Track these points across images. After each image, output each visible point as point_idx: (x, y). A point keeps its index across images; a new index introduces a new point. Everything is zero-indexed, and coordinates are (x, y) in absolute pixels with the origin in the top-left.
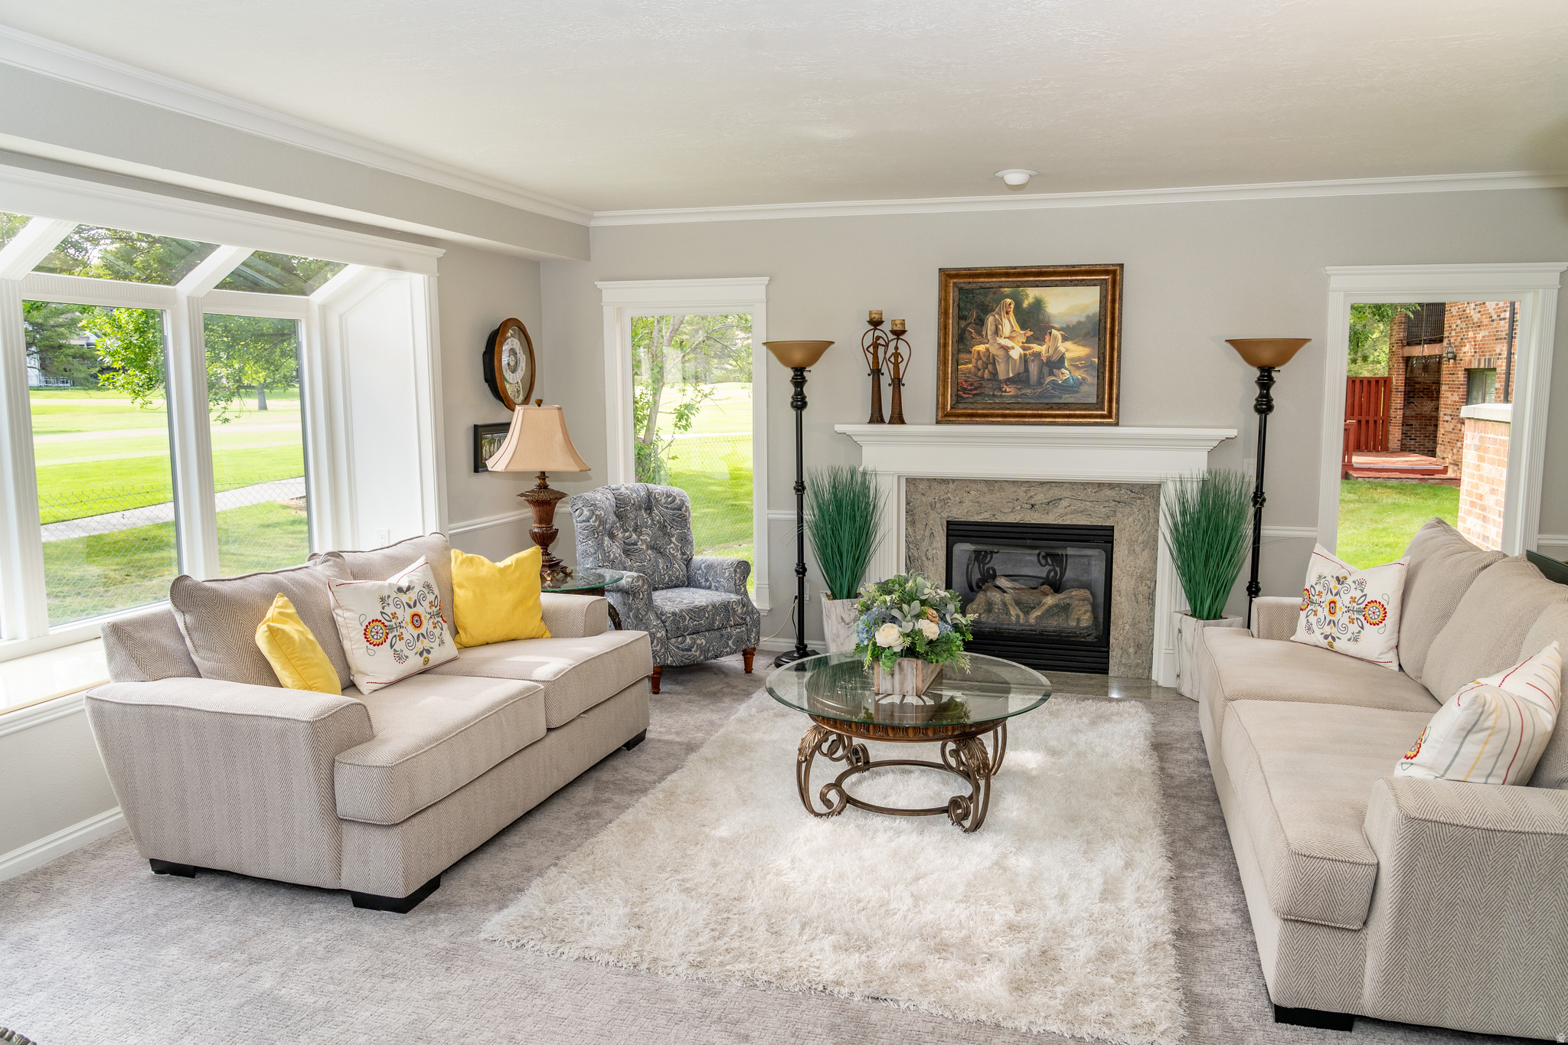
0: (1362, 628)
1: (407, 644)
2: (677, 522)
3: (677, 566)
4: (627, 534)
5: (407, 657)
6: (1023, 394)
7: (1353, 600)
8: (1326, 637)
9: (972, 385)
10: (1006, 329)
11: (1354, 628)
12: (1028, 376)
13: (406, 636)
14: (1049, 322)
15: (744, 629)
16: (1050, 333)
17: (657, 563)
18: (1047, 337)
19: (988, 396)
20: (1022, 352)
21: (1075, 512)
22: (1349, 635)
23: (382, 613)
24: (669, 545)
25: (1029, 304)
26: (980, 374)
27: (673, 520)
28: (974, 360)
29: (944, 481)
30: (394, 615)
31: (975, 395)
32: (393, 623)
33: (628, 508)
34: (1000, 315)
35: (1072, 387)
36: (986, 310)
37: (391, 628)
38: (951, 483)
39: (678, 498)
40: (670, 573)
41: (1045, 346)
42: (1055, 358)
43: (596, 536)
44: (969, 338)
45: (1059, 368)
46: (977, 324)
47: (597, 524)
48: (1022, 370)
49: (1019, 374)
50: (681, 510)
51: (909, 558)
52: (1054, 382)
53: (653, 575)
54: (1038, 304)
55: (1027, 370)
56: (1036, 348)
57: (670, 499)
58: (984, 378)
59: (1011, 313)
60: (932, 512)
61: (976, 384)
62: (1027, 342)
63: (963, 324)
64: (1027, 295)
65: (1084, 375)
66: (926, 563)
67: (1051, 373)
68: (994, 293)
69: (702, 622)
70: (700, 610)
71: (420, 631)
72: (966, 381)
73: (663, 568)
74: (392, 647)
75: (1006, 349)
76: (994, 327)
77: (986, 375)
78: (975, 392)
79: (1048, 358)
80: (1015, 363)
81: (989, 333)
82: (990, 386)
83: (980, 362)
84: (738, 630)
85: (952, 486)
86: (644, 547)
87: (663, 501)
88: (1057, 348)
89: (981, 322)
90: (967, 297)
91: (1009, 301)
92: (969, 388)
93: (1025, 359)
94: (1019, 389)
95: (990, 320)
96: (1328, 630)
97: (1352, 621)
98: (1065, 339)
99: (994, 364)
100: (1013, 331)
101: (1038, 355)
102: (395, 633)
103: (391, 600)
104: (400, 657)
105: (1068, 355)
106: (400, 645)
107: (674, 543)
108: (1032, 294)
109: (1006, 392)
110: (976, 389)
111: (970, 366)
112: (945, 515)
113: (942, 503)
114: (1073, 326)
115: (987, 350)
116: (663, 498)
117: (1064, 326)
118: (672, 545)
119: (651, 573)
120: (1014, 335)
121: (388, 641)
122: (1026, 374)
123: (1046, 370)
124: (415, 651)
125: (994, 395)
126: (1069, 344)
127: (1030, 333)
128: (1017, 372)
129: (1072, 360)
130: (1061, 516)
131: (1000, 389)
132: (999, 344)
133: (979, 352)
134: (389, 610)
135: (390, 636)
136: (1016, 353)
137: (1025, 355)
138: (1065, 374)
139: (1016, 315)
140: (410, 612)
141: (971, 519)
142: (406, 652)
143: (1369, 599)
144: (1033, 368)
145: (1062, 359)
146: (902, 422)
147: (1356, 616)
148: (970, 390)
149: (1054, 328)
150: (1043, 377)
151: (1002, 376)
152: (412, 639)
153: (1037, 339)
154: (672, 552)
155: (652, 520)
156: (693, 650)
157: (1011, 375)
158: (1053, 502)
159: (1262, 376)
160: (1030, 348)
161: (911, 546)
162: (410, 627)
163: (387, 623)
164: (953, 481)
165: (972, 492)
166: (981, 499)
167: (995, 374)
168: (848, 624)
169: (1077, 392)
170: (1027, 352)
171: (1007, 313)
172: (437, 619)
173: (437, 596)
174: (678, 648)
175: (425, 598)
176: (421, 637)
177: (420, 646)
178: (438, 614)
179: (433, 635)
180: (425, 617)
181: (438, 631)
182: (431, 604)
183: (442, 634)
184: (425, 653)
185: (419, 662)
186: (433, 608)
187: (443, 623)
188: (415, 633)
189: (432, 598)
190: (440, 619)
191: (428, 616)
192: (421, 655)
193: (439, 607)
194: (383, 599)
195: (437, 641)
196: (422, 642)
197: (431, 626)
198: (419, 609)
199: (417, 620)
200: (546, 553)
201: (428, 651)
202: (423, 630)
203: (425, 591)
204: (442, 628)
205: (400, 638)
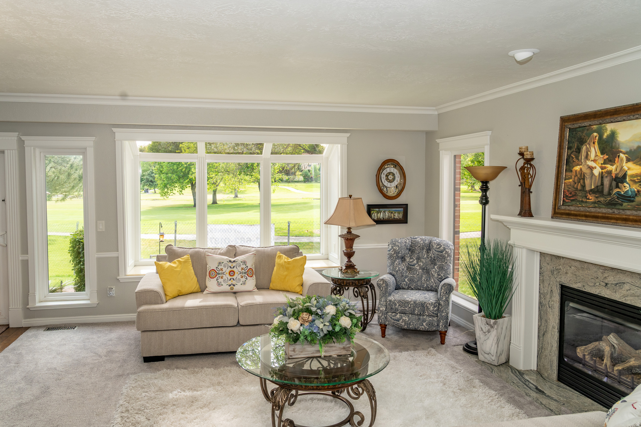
1: (224, 281)
2: (440, 258)
3: (432, 280)
4: (411, 260)
5: (222, 285)
6: (599, 201)
9: (571, 193)
10: (592, 155)
12: (603, 188)
13: (225, 277)
14: (618, 148)
15: (435, 319)
16: (619, 156)
17: (422, 277)
18: (617, 159)
19: (579, 201)
20: (601, 170)
21: (633, 295)
23: (216, 267)
24: (433, 269)
25: (607, 136)
26: (575, 186)
27: (438, 257)
28: (573, 177)
29: (558, 257)
30: (222, 269)
31: (573, 200)
32: (220, 272)
33: (416, 248)
34: (589, 145)
35: (630, 197)
36: (582, 142)
37: (219, 274)
38: (562, 259)
39: (442, 246)
40: (428, 283)
41: (615, 166)
42: (620, 175)
43: (392, 258)
44: (572, 161)
45: (622, 183)
46: (576, 152)
47: (393, 253)
48: (599, 184)
49: (597, 186)
50: (442, 253)
51: (541, 303)
52: (618, 193)
53: (417, 282)
54: (613, 135)
55: (602, 184)
56: (609, 167)
57: (438, 246)
58: (577, 189)
59: (596, 143)
60: (552, 276)
61: (573, 193)
62: (604, 163)
63: (570, 151)
64: (606, 129)
65: (639, 188)
66: (549, 309)
67: (617, 187)
68: (588, 130)
69: (407, 309)
70: (406, 303)
71: (232, 277)
72: (568, 191)
73: (424, 280)
74: (217, 280)
75: (591, 168)
76: (585, 154)
77: (579, 187)
78: (572, 198)
79: (616, 175)
80: (596, 179)
81: (583, 157)
82: (580, 194)
83: (576, 178)
84: (431, 318)
85: (562, 261)
86: (418, 268)
87: (435, 247)
88: (622, 167)
89: (579, 150)
90: (572, 134)
91: (595, 134)
92: (570, 195)
93: (602, 176)
94: (597, 197)
95: (584, 148)
98: (628, 160)
99: (584, 179)
100: (596, 156)
101: (610, 172)
102: (220, 276)
103: (223, 264)
104: (219, 284)
105: (629, 173)
106: (220, 280)
107: (435, 269)
108: (609, 127)
109: (589, 199)
110: (572, 197)
111: (571, 180)
112: (558, 280)
113: (557, 272)
114: (635, 150)
115: (581, 169)
116: (435, 246)
117: (628, 150)
118: (434, 270)
119: (416, 281)
120: (597, 158)
121: (216, 278)
122: (601, 187)
123: (614, 183)
124: (227, 284)
125: (582, 201)
126: (630, 164)
127: (606, 157)
128: (596, 185)
129: (632, 176)
130: (624, 296)
131: (586, 197)
132: (588, 165)
133: (576, 171)
134: (220, 267)
135: (217, 276)
136: (596, 172)
137: (602, 173)
138: (627, 187)
139: (599, 144)
140: (230, 269)
141: (572, 286)
142: (223, 283)
144: (607, 182)
145: (625, 176)
146: (530, 215)
148: (570, 197)
149: (621, 152)
150: (612, 189)
151: (588, 188)
152: (227, 279)
153: (610, 161)
154: (433, 273)
155: (428, 256)
156: (400, 321)
157: (593, 187)
158: (620, 284)
160: (605, 168)
161: (542, 296)
162: (228, 275)
163: (217, 271)
164: (563, 258)
165: (572, 267)
166: (577, 273)
167: (584, 186)
169: (633, 201)
170: (603, 171)
171: (594, 143)
172: (244, 275)
173: (247, 267)
174: (391, 318)
175: (240, 266)
176: (232, 279)
177: (230, 282)
178: (245, 273)
179: (240, 280)
180: (237, 273)
181: (244, 279)
182: (242, 269)
183: (246, 281)
184: (232, 286)
185: (228, 288)
186: (243, 270)
187: (247, 277)
188: (229, 277)
189: (244, 266)
190: (246, 275)
191: (239, 273)
192: (230, 285)
193: (247, 271)
194: (220, 263)
195: (241, 282)
196: (232, 281)
197: (239, 277)
198: (235, 269)
199: (232, 273)
200: (349, 261)
201: (234, 285)
202: (234, 277)
203: (241, 263)
204: (247, 279)
205: (222, 278)
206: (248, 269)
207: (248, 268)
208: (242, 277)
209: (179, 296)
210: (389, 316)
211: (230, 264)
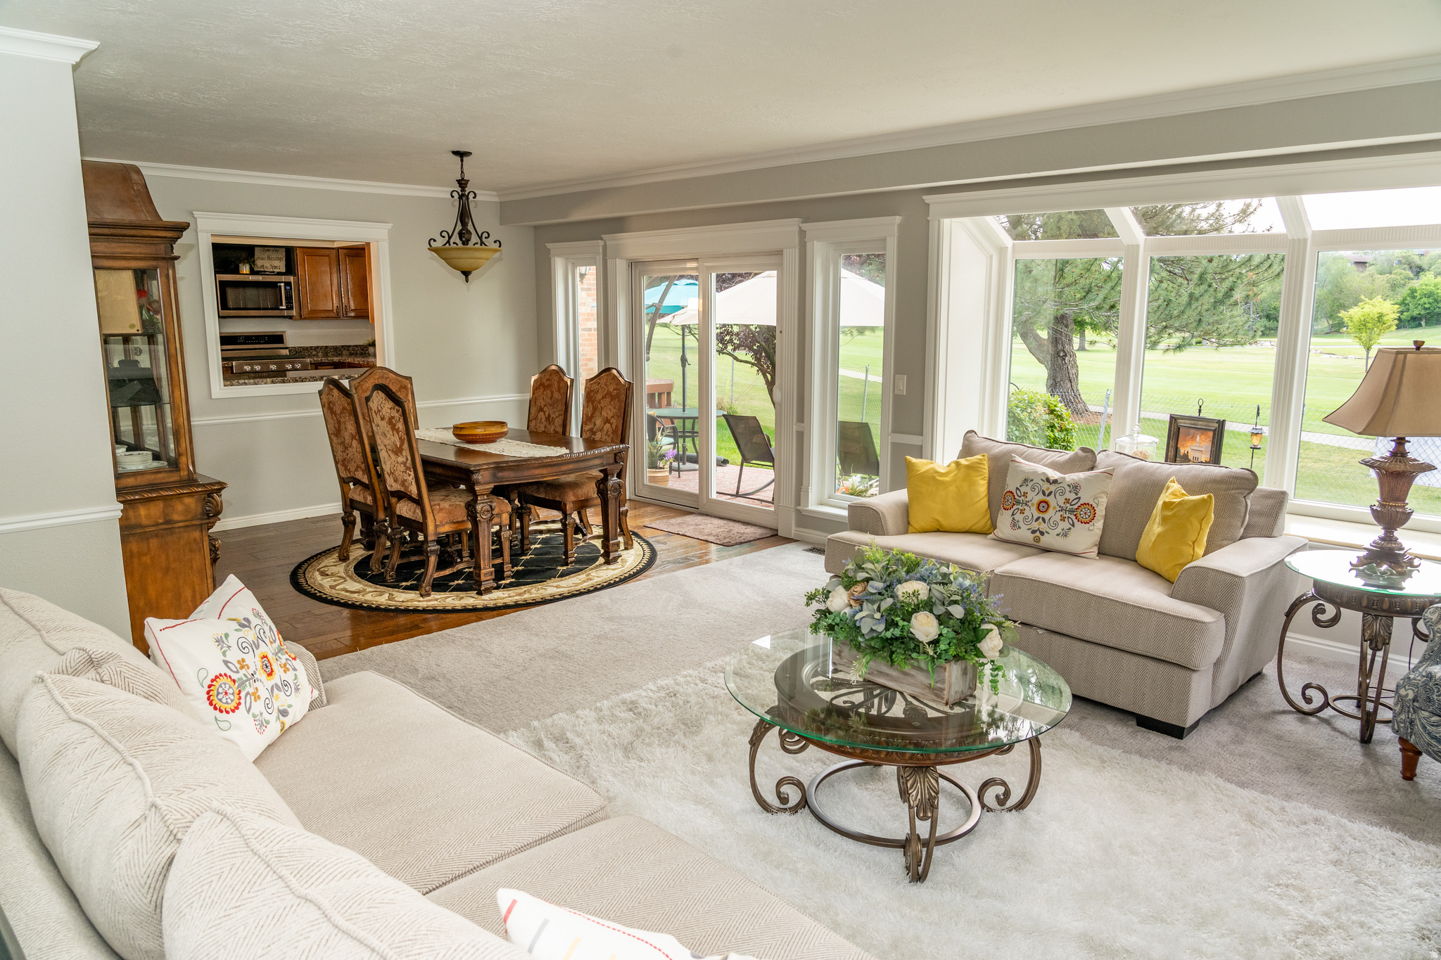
1: (1025, 519)
5: (1020, 528)
13: (1027, 512)
23: (1017, 488)
30: (1025, 494)
32: (1021, 499)
37: (1018, 503)
71: (1042, 515)
74: (1013, 515)
102: (1020, 507)
103: (1032, 483)
104: (1015, 525)
106: (1018, 517)
121: (1012, 510)
124: (1029, 527)
134: (1023, 489)
135: (1015, 507)
140: (1041, 497)
142: (1021, 524)
152: (1030, 517)
162: (1034, 509)
163: (1016, 497)
172: (1068, 515)
173: (1079, 498)
174: (1424, 728)
175: (1063, 493)
176: (1041, 520)
177: (1035, 526)
178: (1071, 511)
179: (1056, 524)
180: (1054, 508)
181: (1066, 525)
182: (1067, 501)
183: (1070, 529)
184: (1038, 534)
185: (1028, 537)
186: (1068, 505)
187: (1075, 521)
188: (1036, 514)
189: (1072, 496)
190: (1074, 518)
191: (1058, 508)
192: (1034, 532)
193: (1076, 507)
194: (1026, 480)
195: (1059, 530)
196: (1040, 524)
197: (1057, 517)
198: (1051, 499)
199: (1043, 506)
200: (1389, 537)
201: (1042, 533)
202: (1046, 516)
203: (1068, 489)
204: (1073, 525)
205: (1022, 512)
206: (1079, 504)
207: (1081, 502)
208: (1063, 519)
209: (938, 531)
210: (1420, 720)
211: (1045, 486)
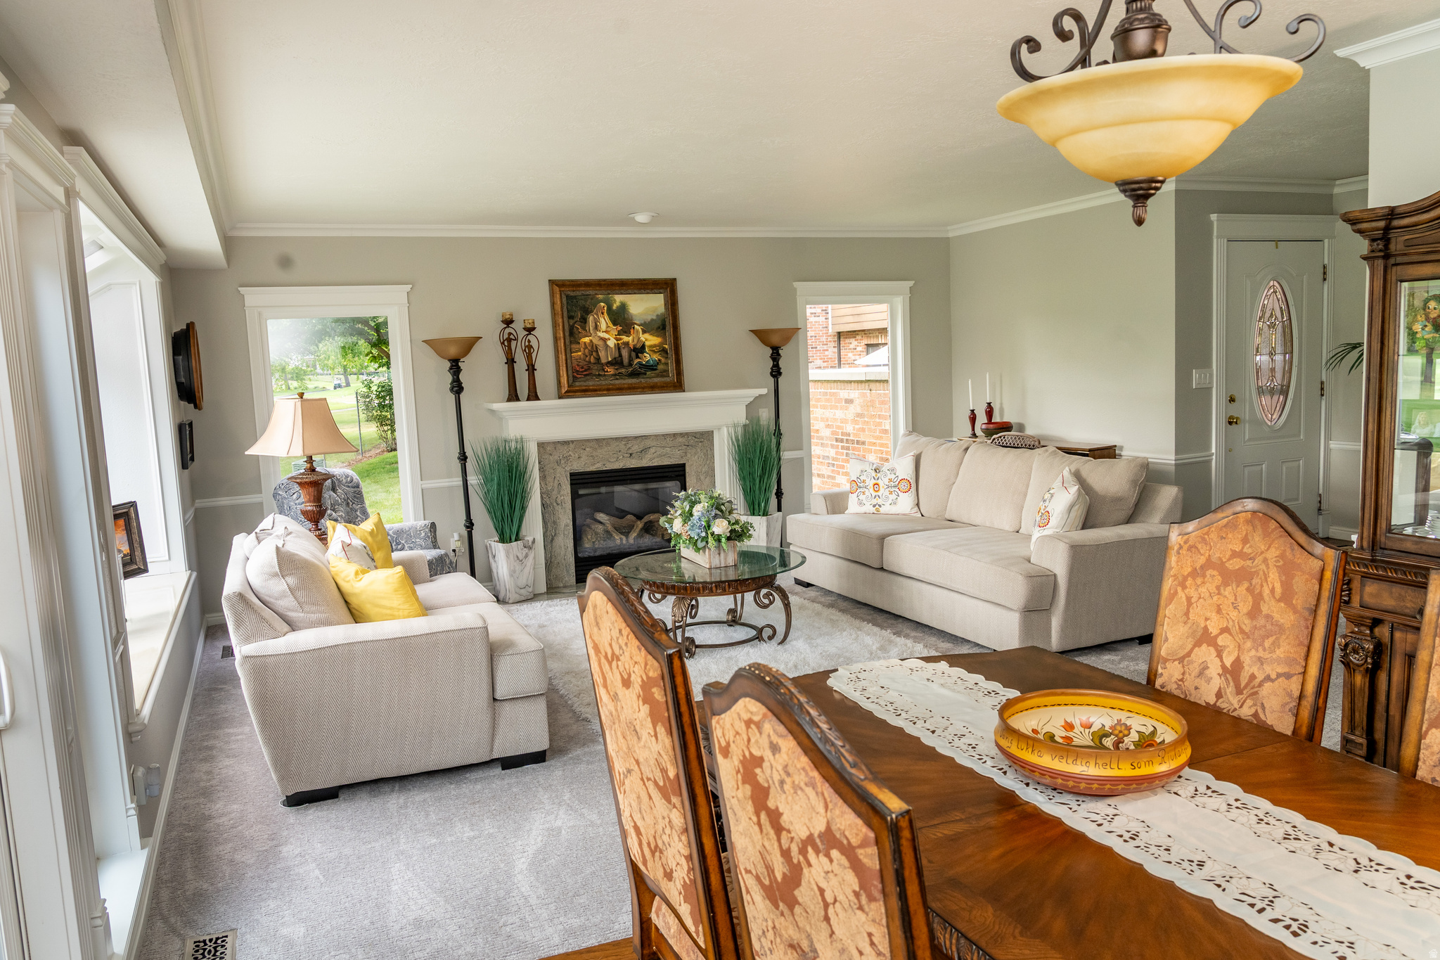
0: (898, 496)
2: (357, 498)
6: (620, 373)
7: (890, 480)
8: (874, 506)
9: (582, 368)
10: (603, 326)
11: (894, 496)
12: (622, 360)
14: (632, 320)
16: (634, 328)
18: (632, 331)
19: (595, 375)
20: (616, 342)
21: (660, 456)
22: (890, 501)
24: (357, 518)
25: (617, 307)
26: (587, 359)
27: (355, 496)
28: (582, 349)
29: (566, 443)
31: (586, 375)
34: (597, 315)
35: (652, 366)
36: (587, 311)
38: (571, 444)
39: (353, 479)
41: (631, 337)
42: (639, 346)
44: (577, 332)
45: (642, 353)
46: (581, 322)
48: (617, 355)
49: (615, 358)
50: (359, 488)
51: (543, 505)
52: (640, 364)
54: (623, 307)
55: (620, 355)
56: (625, 339)
57: (348, 480)
58: (590, 362)
59: (605, 313)
60: (558, 467)
61: (586, 367)
62: (619, 335)
63: (572, 322)
64: (615, 300)
65: (659, 357)
66: (557, 508)
67: (637, 357)
68: (592, 299)
72: (578, 365)
75: (604, 340)
76: (594, 324)
77: (592, 360)
78: (585, 373)
79: (634, 346)
80: (612, 352)
81: (591, 328)
82: (596, 368)
83: (587, 351)
85: (572, 446)
87: (344, 481)
88: (639, 338)
89: (584, 321)
90: (572, 302)
91: (602, 304)
92: (581, 370)
93: (618, 347)
94: (617, 369)
95: (591, 319)
96: (874, 501)
97: (891, 493)
98: (644, 332)
99: (597, 351)
100: (608, 327)
101: (627, 344)
105: (647, 343)
108: (618, 299)
109: (607, 372)
110: (586, 370)
111: (580, 353)
112: (568, 469)
113: (566, 460)
114: (649, 322)
115: (591, 341)
116: (342, 479)
117: (643, 322)
120: (609, 329)
122: (620, 358)
123: (633, 354)
125: (599, 375)
126: (647, 336)
127: (620, 328)
128: (613, 357)
129: (650, 346)
130: (651, 460)
131: (603, 370)
132: (599, 337)
133: (585, 343)
136: (612, 343)
137: (618, 344)
138: (647, 357)
139: (608, 314)
141: (588, 470)
143: (900, 478)
144: (625, 353)
145: (643, 346)
146: (537, 398)
147: (893, 489)
148: (582, 372)
149: (635, 324)
150: (632, 360)
151: (604, 360)
153: (625, 332)
155: (340, 498)
157: (610, 359)
158: (644, 450)
159: (773, 353)
160: (621, 339)
161: (544, 496)
164: (572, 442)
165: (587, 449)
166: (594, 454)
167: (598, 359)
168: (521, 561)
169: (656, 369)
170: (619, 342)
171: (603, 313)
